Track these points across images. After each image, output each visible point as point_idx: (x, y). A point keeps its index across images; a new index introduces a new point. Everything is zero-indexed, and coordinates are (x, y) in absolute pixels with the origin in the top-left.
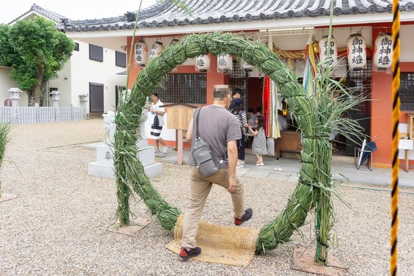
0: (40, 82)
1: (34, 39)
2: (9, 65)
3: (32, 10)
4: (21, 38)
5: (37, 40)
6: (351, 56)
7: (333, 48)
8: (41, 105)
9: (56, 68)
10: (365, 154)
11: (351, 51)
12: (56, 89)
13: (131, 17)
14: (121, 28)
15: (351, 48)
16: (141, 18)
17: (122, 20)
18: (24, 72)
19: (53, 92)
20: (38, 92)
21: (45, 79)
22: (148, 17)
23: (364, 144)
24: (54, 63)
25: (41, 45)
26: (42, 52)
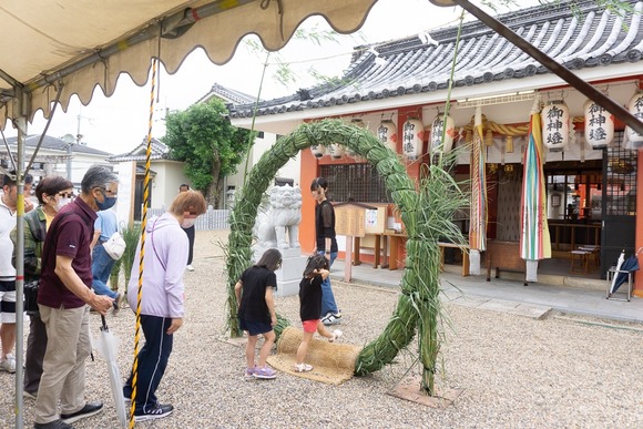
0: (215, 180)
1: (208, 127)
2: (183, 159)
3: (212, 91)
4: (195, 128)
5: (213, 128)
6: (588, 129)
7: (560, 119)
8: (216, 208)
9: (235, 161)
10: (621, 275)
11: (588, 122)
12: (233, 188)
13: (304, 95)
14: (288, 110)
15: (588, 117)
16: (316, 95)
17: (296, 99)
18: (198, 167)
19: (231, 191)
20: (213, 191)
21: (221, 176)
22: (327, 93)
23: (621, 260)
24: (232, 156)
25: (217, 134)
26: (216, 144)
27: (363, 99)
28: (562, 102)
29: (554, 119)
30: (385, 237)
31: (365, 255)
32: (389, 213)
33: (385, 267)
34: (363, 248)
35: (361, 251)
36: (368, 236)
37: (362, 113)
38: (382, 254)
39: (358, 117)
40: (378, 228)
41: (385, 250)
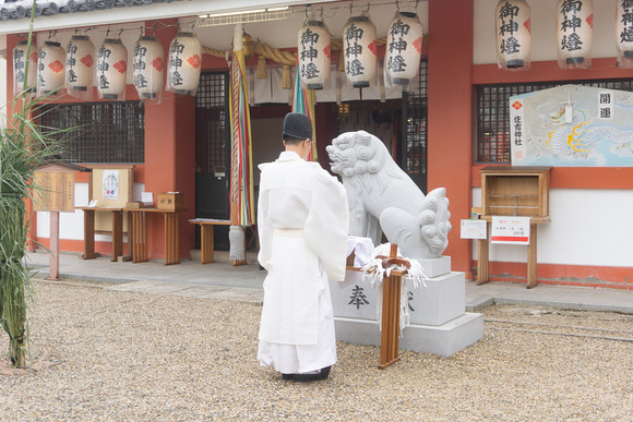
11: (345, 53)
15: (345, 46)
27: (62, 10)
28: (320, 24)
29: (308, 45)
30: (130, 213)
31: (101, 243)
32: (136, 178)
33: (129, 259)
34: (100, 232)
35: (98, 238)
36: (104, 213)
37: (89, 28)
38: (125, 240)
39: (83, 34)
40: (120, 201)
41: (130, 233)
